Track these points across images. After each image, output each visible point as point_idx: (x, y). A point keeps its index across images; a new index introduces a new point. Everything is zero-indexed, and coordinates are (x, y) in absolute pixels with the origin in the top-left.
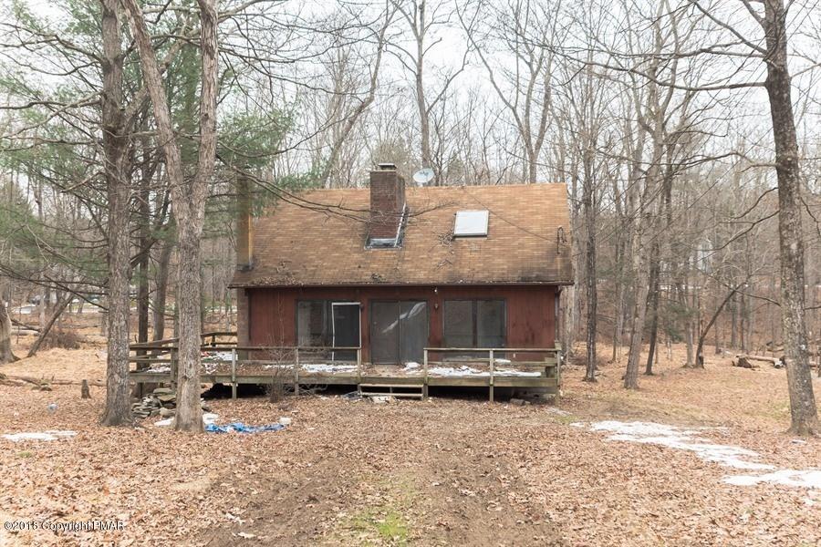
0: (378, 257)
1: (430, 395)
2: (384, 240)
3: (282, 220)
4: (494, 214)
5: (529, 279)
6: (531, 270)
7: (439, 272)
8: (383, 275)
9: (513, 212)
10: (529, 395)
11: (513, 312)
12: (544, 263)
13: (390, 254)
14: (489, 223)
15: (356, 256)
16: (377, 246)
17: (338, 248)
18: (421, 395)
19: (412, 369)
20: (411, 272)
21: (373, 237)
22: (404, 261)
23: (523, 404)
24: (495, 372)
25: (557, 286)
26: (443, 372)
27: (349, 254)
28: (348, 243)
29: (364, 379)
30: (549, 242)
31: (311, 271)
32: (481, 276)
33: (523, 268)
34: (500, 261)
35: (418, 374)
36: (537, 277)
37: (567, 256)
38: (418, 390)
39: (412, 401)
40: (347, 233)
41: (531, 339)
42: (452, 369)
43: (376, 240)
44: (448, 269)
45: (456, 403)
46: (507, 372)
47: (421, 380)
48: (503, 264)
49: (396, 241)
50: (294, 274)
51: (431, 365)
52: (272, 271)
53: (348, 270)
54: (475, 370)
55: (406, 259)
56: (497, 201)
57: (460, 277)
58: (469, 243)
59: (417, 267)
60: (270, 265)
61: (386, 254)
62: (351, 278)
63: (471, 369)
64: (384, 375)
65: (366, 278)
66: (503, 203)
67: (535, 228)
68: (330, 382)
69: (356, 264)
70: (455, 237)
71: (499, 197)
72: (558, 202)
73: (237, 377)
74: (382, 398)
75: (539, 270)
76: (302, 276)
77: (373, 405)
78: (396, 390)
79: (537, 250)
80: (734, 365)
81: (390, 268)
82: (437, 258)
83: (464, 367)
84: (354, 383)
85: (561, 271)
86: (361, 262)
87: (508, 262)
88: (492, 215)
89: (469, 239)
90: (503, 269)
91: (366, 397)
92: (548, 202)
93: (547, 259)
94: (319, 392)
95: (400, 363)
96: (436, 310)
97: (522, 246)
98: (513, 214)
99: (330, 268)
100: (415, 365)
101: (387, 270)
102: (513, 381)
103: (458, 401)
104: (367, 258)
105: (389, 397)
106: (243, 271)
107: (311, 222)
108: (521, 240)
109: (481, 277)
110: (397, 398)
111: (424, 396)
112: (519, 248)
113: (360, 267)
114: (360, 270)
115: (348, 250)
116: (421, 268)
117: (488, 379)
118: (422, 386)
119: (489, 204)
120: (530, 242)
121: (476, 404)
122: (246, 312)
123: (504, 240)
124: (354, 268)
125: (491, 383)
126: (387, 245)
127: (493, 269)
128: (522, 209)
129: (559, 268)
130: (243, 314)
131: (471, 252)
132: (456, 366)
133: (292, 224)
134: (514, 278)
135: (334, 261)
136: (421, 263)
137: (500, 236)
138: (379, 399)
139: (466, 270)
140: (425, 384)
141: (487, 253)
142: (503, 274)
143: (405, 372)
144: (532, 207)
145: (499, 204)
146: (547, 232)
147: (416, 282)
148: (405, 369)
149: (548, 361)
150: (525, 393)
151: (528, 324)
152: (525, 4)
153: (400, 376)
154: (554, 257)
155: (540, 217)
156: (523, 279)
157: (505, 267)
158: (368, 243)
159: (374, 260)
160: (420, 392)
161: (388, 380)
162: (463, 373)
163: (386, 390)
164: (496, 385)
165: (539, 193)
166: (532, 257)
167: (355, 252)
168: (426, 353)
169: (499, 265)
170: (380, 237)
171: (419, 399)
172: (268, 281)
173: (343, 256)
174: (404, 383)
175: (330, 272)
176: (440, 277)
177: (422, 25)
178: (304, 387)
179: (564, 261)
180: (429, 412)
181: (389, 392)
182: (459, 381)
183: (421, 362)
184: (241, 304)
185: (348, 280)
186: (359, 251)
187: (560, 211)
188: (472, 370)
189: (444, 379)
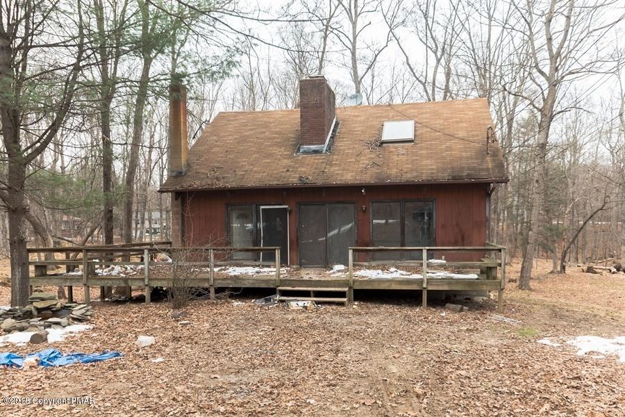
0: (307, 162)
1: (355, 299)
2: (313, 147)
3: (221, 135)
4: (420, 123)
5: (461, 178)
6: (462, 169)
7: (366, 173)
8: (310, 177)
9: (437, 122)
10: (458, 298)
11: (442, 212)
12: (474, 163)
13: (318, 159)
14: (415, 131)
15: (285, 161)
16: (305, 152)
17: (269, 155)
18: (345, 300)
19: (339, 271)
20: (337, 174)
21: (303, 145)
22: (331, 165)
23: (461, 310)
24: (428, 275)
25: (488, 184)
26: (371, 275)
27: (280, 160)
28: (279, 151)
29: (283, 282)
30: (477, 145)
31: (241, 175)
32: (409, 175)
33: (453, 168)
34: (429, 162)
35: (343, 276)
36: (468, 175)
37: (497, 156)
38: (342, 294)
39: (334, 307)
40: (280, 142)
41: (462, 239)
42: (380, 271)
43: (306, 147)
44: (375, 170)
45: (385, 309)
46: (438, 274)
47: (345, 283)
48: (432, 165)
49: (325, 147)
50: (224, 178)
51: (356, 266)
52: (203, 176)
53: (277, 174)
54: (404, 273)
55: (334, 163)
56: (423, 113)
57: (388, 177)
58: (396, 148)
59: (344, 170)
60: (203, 171)
61: (315, 159)
62: (279, 180)
63: (400, 272)
64: (306, 278)
65: (293, 179)
66: (428, 115)
67: (461, 134)
68: (247, 285)
69: (285, 168)
70: (383, 143)
71: (424, 111)
72: (481, 112)
73: (150, 280)
74: (301, 304)
75: (469, 169)
76: (231, 180)
77: (288, 312)
78: (318, 294)
79: (466, 152)
80: (583, 271)
81: (317, 171)
82: (364, 161)
83: (393, 269)
84: (272, 287)
85: (493, 169)
86: (290, 166)
87: (437, 163)
88: (417, 125)
89: (396, 145)
90: (432, 169)
91: (282, 301)
92: (471, 113)
93: (477, 159)
94: (232, 297)
95: (327, 265)
96: (364, 212)
97: (449, 149)
98: (438, 123)
99: (259, 173)
100: (342, 267)
101: (314, 173)
102: (449, 284)
103: (387, 307)
104: (296, 163)
105: (308, 302)
106: (175, 177)
107: (248, 136)
108: (448, 144)
109: (409, 177)
110: (318, 303)
111: (349, 300)
112: (447, 151)
113: (288, 170)
114: (288, 173)
115: (279, 156)
116: (348, 170)
117: (421, 281)
118: (346, 289)
119: (414, 117)
120: (457, 146)
121: (407, 311)
122: (179, 216)
123: (431, 145)
124: (283, 172)
125: (425, 286)
126: (316, 152)
127: (422, 169)
128: (446, 120)
129: (490, 167)
130: (177, 219)
131: (398, 155)
132: (384, 268)
133: (230, 138)
134: (444, 177)
135: (263, 166)
136: (349, 166)
137: (426, 141)
138: (296, 304)
139: (394, 171)
140: (350, 288)
141: (415, 156)
142: (432, 173)
143: (330, 274)
144: (456, 118)
145: (424, 116)
146: (473, 136)
147: (343, 182)
148: (331, 271)
149: (487, 262)
150: (455, 296)
151: (457, 225)
152: (432, 3)
153: (323, 279)
154: (483, 158)
155: (464, 125)
156: (454, 178)
157: (434, 167)
158: (299, 150)
159: (302, 165)
160: (344, 297)
161: (310, 283)
162: (391, 275)
163: (306, 294)
164: (430, 288)
165: (461, 106)
166: (461, 158)
167: (285, 158)
168: (351, 252)
169: (427, 165)
170: (309, 144)
171: (342, 304)
172: (197, 184)
173: (274, 162)
174: (326, 287)
175: (259, 176)
176: (368, 178)
177: (356, 12)
178: (219, 290)
179: (494, 161)
180: (351, 323)
181: (310, 296)
182: (387, 284)
183: (346, 264)
184: (175, 209)
185: (275, 183)
186: (290, 157)
187: (484, 119)
188: (402, 272)
189: (371, 281)
